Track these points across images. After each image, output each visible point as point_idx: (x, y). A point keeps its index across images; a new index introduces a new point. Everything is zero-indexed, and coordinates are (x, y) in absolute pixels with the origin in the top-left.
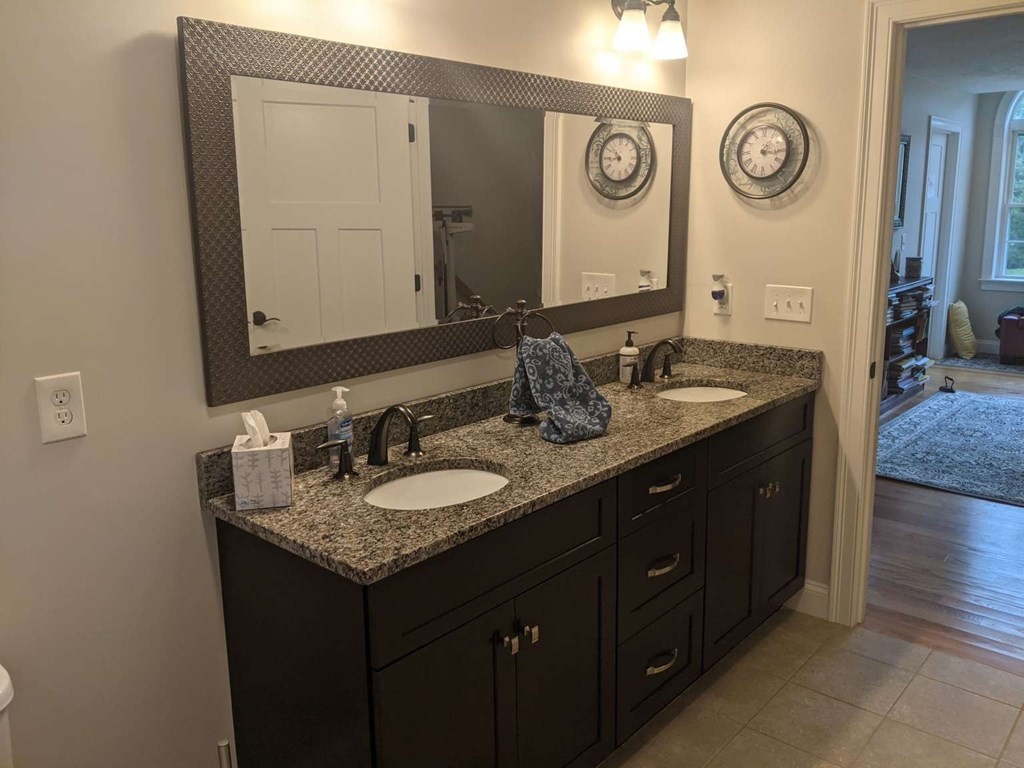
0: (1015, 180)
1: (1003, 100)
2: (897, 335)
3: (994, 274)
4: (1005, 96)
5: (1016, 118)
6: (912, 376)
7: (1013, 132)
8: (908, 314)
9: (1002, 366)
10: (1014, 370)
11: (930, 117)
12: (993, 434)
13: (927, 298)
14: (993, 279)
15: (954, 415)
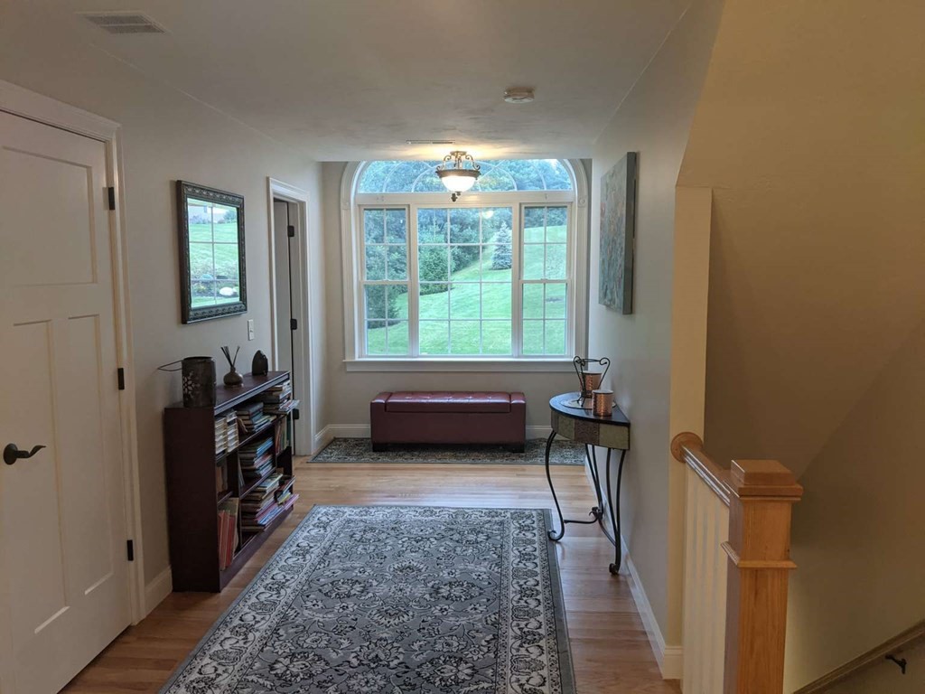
0: (366, 256)
1: (346, 169)
2: (249, 456)
3: (357, 355)
4: (348, 166)
5: (361, 192)
6: (276, 500)
7: (359, 206)
8: (261, 422)
9: (375, 455)
10: (387, 459)
11: (268, 179)
12: (375, 583)
13: (284, 398)
14: (357, 359)
15: (326, 554)
